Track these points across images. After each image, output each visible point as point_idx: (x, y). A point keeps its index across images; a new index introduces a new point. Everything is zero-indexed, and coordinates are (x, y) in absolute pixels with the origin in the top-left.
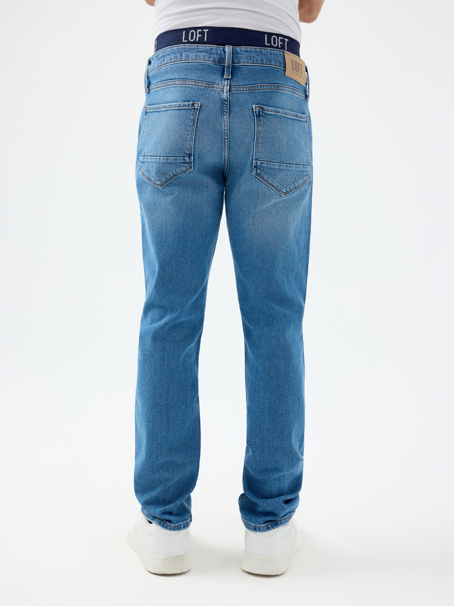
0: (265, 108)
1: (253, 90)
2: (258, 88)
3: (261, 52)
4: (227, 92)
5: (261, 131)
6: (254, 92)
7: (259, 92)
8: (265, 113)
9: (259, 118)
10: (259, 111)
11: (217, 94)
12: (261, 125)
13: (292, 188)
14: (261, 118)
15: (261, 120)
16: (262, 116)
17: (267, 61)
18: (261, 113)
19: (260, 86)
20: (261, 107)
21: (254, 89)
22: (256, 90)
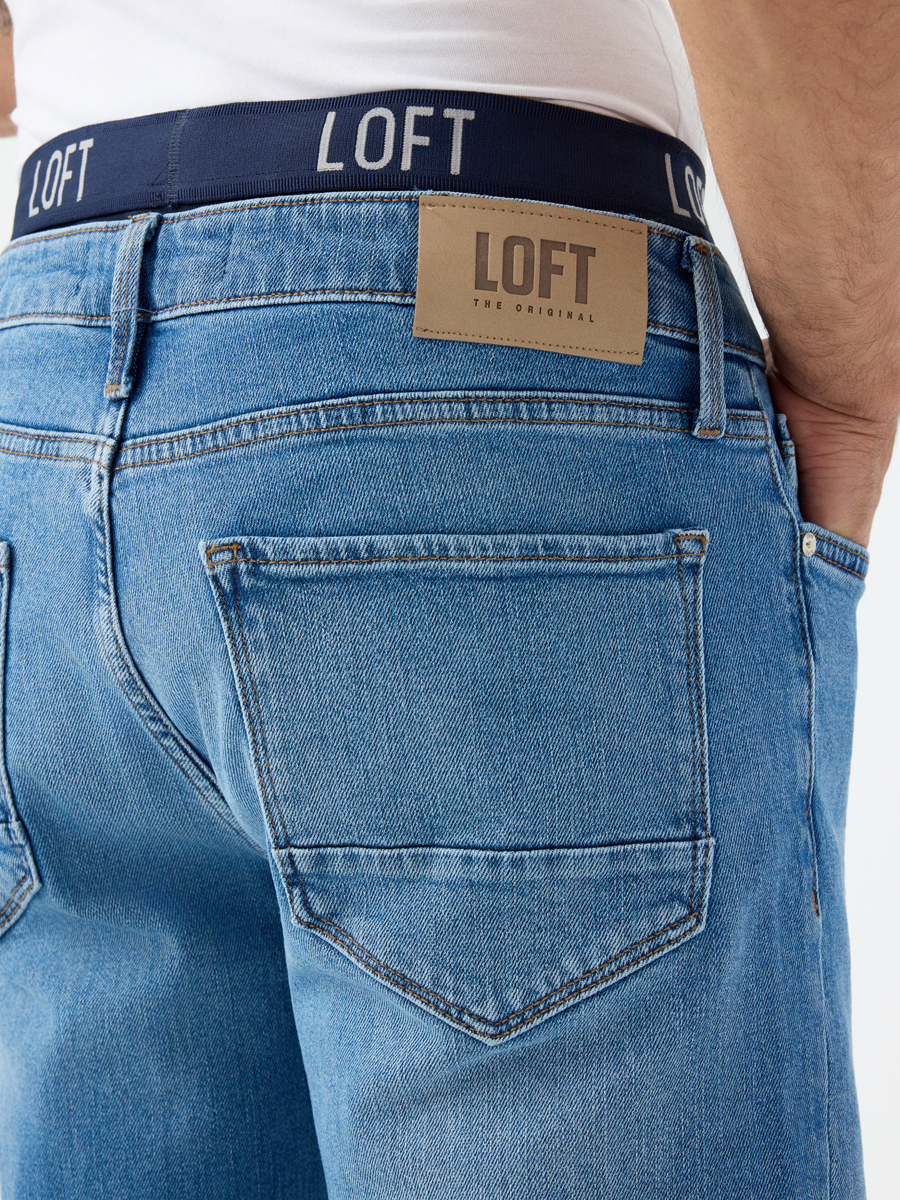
0: (268, 545)
1: (217, 449)
2: (238, 434)
3: (281, 227)
4: (101, 477)
5: (264, 684)
6: (220, 463)
7: (249, 458)
8: (270, 578)
9: (239, 608)
10: (234, 573)
11: (63, 499)
12: (256, 650)
13: (543, 990)
14: (252, 609)
15: (252, 622)
16: (257, 593)
17: (304, 272)
18: (246, 582)
19: (253, 423)
20: (241, 548)
21: (220, 441)
22: (229, 447)
